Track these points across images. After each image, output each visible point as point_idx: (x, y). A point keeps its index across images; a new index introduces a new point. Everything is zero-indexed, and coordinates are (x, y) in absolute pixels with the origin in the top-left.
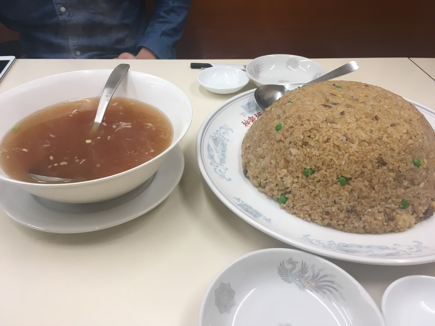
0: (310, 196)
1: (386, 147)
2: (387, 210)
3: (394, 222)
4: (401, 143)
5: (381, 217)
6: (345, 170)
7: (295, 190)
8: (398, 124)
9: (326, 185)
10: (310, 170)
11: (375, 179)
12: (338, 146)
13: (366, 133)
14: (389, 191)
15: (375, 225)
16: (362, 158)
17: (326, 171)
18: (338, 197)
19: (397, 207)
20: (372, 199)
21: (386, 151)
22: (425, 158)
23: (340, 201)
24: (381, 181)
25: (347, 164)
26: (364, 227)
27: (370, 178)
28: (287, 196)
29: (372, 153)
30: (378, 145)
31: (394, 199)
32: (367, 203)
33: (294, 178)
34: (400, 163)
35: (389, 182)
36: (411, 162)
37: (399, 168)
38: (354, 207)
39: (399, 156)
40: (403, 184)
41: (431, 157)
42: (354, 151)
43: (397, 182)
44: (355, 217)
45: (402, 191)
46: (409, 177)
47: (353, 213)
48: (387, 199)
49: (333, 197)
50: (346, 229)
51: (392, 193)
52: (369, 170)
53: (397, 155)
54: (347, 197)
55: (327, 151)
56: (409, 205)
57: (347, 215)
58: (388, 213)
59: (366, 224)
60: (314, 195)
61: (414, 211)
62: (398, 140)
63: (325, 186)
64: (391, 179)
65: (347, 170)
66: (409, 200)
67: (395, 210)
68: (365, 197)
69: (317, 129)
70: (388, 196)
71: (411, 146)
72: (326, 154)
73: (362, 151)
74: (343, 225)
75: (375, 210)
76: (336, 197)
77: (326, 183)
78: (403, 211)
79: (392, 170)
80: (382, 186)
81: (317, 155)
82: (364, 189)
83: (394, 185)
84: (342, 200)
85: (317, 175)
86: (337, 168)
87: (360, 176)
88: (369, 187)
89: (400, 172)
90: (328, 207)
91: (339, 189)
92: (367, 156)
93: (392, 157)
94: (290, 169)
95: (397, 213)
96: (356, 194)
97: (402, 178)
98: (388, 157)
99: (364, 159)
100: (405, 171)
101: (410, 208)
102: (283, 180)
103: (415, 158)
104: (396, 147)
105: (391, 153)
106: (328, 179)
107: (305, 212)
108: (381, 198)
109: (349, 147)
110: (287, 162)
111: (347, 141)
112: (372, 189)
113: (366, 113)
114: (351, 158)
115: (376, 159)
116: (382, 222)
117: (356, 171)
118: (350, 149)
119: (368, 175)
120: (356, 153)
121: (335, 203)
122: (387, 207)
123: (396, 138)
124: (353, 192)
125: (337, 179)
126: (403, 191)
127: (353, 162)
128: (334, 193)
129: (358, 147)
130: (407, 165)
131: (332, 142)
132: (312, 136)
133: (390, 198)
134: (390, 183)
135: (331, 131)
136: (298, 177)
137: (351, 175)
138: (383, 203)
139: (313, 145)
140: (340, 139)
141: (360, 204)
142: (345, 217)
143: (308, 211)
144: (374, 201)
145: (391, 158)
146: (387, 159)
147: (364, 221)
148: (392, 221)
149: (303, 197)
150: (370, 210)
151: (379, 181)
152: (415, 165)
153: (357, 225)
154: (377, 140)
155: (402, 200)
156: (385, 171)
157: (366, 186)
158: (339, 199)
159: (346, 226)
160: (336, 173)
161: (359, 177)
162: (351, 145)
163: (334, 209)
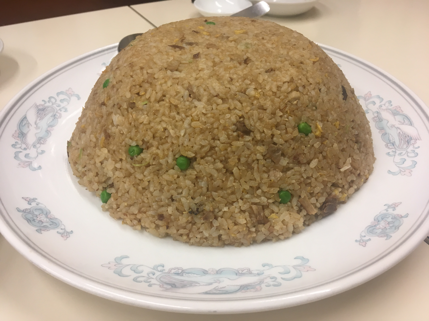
0: (137, 190)
1: (253, 104)
2: (254, 207)
3: (268, 225)
4: (279, 98)
5: (244, 220)
6: (185, 145)
7: (118, 181)
8: (279, 69)
9: (158, 170)
10: (136, 149)
11: (233, 157)
12: (176, 106)
13: (222, 84)
14: (256, 175)
15: (236, 233)
16: (212, 124)
17: (158, 148)
18: (175, 191)
19: (271, 201)
20: (229, 191)
21: (251, 111)
22: (320, 121)
23: (179, 196)
24: (243, 160)
25: (189, 134)
26: (220, 237)
27: (224, 156)
28: (109, 191)
29: (227, 115)
30: (239, 101)
31: (265, 189)
32: (222, 197)
33: (116, 162)
34: (274, 129)
35: (256, 162)
36: (294, 128)
37: (272, 138)
38: (201, 205)
39: (273, 119)
40: (280, 163)
41: (330, 118)
42: (198, 113)
43: (270, 160)
44: (202, 221)
45: (278, 176)
46: (290, 151)
47: (199, 216)
48: (254, 189)
49: (168, 191)
50: (192, 241)
51: (262, 179)
52: (222, 143)
53: (270, 117)
54: (189, 190)
55: (159, 115)
56: (292, 196)
57: (190, 218)
58: (255, 212)
59: (221, 232)
60: (143, 188)
61: (301, 205)
62: (273, 92)
63: (157, 173)
64: (259, 156)
65: (187, 146)
66: (292, 189)
67: (268, 207)
68: (219, 188)
69: (151, 81)
70: (254, 184)
71: (295, 102)
72: (158, 120)
73: (211, 113)
74: (188, 235)
75: (235, 208)
76: (173, 189)
77: (157, 168)
78: (283, 208)
79: (261, 142)
80: (244, 168)
81: (144, 122)
82: (215, 174)
83: (264, 166)
84: (182, 195)
85: (146, 156)
86: (173, 143)
87: (209, 154)
88: (224, 171)
89: (275, 144)
90: (163, 206)
91: (176, 176)
92: (219, 121)
93: (260, 119)
94: (111, 147)
95: (273, 212)
96: (203, 184)
97: (277, 154)
98: (253, 120)
99: (215, 126)
100: (283, 142)
101: (295, 201)
102: (104, 165)
103: (301, 120)
104: (268, 104)
105: (259, 114)
106: (161, 161)
107: (133, 217)
108: (244, 189)
109: (192, 108)
110: (108, 136)
111: (191, 97)
112: (228, 174)
113: (233, 55)
114: (194, 124)
115: (234, 124)
116: (247, 227)
117: (203, 147)
118: (193, 109)
119: (221, 151)
120: (203, 116)
121: (173, 200)
122: (253, 202)
123: (270, 90)
124: (198, 180)
125: (174, 160)
126: (280, 174)
127: (197, 130)
128: (169, 183)
129: (206, 106)
130: (287, 133)
131: (168, 101)
132: (142, 93)
133: (258, 188)
134: (258, 163)
135: (169, 83)
136: (121, 160)
137: (194, 153)
138: (247, 196)
139: (140, 107)
140: (179, 95)
141: (211, 199)
142: (188, 222)
143: (136, 214)
144: (233, 193)
145: (259, 121)
146: (253, 124)
147: (217, 227)
148: (264, 224)
149: (128, 192)
150: (226, 209)
151: (239, 160)
152: (300, 131)
153: (206, 234)
154: (237, 93)
155: (278, 189)
156: (249, 143)
157: (218, 170)
158: (178, 194)
159: (190, 236)
160: (172, 151)
161: (208, 156)
162: (196, 103)
163: (170, 210)
